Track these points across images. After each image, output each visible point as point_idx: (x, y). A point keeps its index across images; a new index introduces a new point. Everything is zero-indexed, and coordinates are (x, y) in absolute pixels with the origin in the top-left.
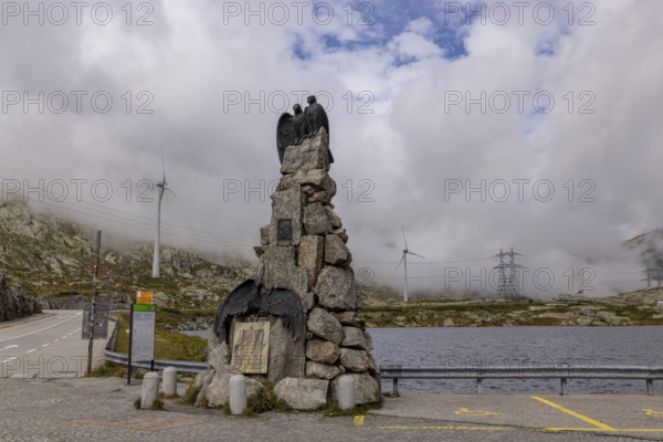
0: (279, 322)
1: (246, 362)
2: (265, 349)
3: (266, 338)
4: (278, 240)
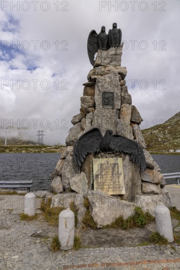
0: (127, 157)
1: (107, 187)
2: (122, 177)
3: (121, 169)
4: (103, 105)
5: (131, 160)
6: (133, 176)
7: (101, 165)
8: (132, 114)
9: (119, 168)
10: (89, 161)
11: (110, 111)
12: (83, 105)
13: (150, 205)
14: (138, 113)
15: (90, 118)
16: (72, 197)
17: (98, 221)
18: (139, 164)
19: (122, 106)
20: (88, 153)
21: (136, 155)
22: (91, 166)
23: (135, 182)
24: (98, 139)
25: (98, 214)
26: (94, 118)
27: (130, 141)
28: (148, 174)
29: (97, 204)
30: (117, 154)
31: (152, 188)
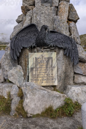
0: (62, 52)
1: (41, 78)
2: (55, 70)
3: (55, 63)
4: (41, 3)
5: (65, 55)
6: (66, 69)
7: (36, 59)
8: (69, 12)
9: (53, 62)
10: (25, 55)
11: (48, 9)
12: (24, 4)
13: (79, 95)
14: (76, 11)
15: (30, 16)
16: (9, 87)
17: (28, 111)
18: (72, 58)
19: (60, 3)
20: (23, 48)
21: (70, 50)
22: (27, 59)
23: (68, 74)
24: (35, 35)
25: (29, 104)
26: (33, 15)
27: (65, 36)
28: (80, 67)
29: (28, 95)
30: (52, 49)
31: (82, 79)
